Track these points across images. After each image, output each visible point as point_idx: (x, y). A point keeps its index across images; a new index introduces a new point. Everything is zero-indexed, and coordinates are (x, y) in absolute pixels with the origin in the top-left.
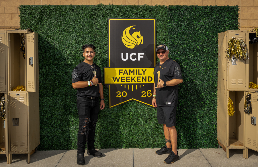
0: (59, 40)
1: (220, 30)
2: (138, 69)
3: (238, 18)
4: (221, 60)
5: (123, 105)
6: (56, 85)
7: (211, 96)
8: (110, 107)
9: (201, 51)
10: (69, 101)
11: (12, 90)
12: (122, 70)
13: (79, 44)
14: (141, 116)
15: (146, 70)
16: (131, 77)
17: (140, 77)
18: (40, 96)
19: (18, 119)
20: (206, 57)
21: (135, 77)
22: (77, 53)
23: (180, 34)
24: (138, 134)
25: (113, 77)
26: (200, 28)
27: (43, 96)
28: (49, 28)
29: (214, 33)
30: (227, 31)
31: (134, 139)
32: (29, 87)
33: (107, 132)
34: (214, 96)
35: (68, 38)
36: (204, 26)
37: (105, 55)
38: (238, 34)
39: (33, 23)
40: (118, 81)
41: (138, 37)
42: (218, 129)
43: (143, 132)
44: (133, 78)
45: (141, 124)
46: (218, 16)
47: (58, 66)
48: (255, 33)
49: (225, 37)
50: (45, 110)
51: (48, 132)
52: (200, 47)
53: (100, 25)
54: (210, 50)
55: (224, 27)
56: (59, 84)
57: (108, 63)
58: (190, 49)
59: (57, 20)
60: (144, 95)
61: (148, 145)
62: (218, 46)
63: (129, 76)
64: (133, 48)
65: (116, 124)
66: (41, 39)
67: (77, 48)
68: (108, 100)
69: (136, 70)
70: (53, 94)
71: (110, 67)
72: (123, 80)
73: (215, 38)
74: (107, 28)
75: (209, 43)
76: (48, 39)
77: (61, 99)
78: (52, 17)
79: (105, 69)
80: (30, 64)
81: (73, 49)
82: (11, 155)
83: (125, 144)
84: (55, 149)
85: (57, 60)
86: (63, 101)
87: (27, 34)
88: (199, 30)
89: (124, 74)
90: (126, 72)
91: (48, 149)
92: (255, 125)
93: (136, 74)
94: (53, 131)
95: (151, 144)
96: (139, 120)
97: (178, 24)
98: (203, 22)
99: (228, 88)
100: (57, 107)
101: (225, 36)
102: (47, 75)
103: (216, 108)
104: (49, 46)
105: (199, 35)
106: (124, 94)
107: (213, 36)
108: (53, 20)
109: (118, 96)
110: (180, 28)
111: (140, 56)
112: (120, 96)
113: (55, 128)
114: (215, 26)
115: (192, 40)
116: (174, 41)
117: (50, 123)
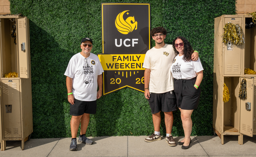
0: (51, 26)
1: (216, 15)
2: (132, 55)
3: (235, 2)
4: (217, 45)
5: (117, 93)
6: (48, 72)
7: (206, 83)
8: (104, 94)
9: (197, 36)
10: (62, 88)
11: (4, 77)
12: (116, 56)
13: (71, 30)
14: (136, 103)
15: (140, 56)
16: (125, 64)
17: (134, 63)
18: (32, 83)
19: (11, 105)
20: (202, 43)
21: (129, 64)
22: (70, 39)
23: (175, 19)
24: (133, 121)
25: (107, 64)
26: (196, 13)
27: (35, 84)
28: (41, 13)
29: (210, 18)
30: (223, 15)
31: (128, 126)
32: (21, 73)
33: (101, 120)
35: (60, 23)
36: (200, 10)
37: (98, 41)
38: (234, 19)
39: (23, 8)
40: (112, 68)
41: (132, 22)
42: (213, 116)
43: (138, 120)
45: (135, 111)
47: (51, 52)
48: (252, 18)
49: (221, 22)
50: (37, 98)
51: (41, 120)
52: (196, 32)
53: (93, 10)
54: (206, 36)
55: (221, 11)
56: (51, 71)
57: (102, 49)
58: (185, 35)
59: (48, 5)
60: (139, 82)
61: (143, 132)
62: (215, 31)
63: (123, 62)
64: (127, 33)
65: (110, 112)
66: (32, 24)
67: (69, 34)
69: (130, 56)
70: (46, 81)
71: (103, 53)
72: (117, 67)
73: (211, 23)
74: (100, 14)
75: (205, 28)
76: (39, 24)
77: (54, 86)
78: (43, 2)
80: (22, 50)
81: (65, 34)
82: (4, 142)
83: (119, 131)
84: (48, 137)
85: (50, 46)
86: (55, 88)
87: (18, 19)
88: (195, 15)
89: (117, 61)
90: (119, 58)
91: (41, 137)
92: (250, 110)
93: (131, 60)
94: (46, 118)
95: (145, 132)
96: (134, 108)
97: (173, 9)
98: (199, 7)
99: (223, 74)
100: (50, 94)
101: (221, 20)
102: (39, 62)
103: (212, 95)
104: (41, 31)
105: (195, 20)
106: (118, 81)
107: (209, 21)
108: (44, 5)
109: (112, 83)
110: (175, 13)
111: (135, 42)
112: (114, 82)
113: (48, 116)
114: (211, 10)
115: (187, 25)
116: (169, 26)
117: (43, 111)
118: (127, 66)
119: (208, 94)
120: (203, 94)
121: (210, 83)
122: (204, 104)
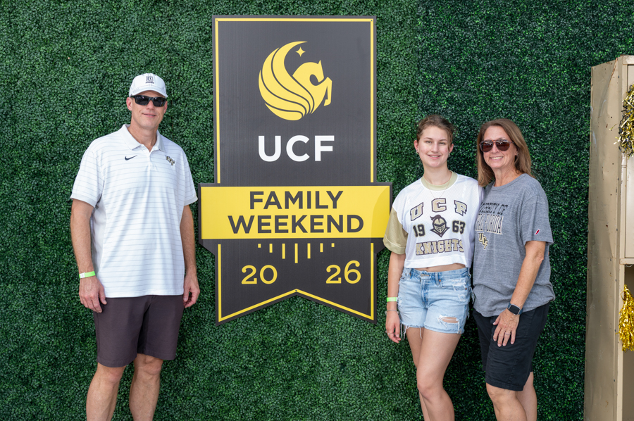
0: (46, 91)
1: (597, 55)
2: (313, 189)
4: (600, 158)
5: (264, 313)
6: (35, 245)
7: (563, 284)
8: (220, 319)
9: (532, 127)
12: (262, 193)
13: (112, 106)
14: (328, 348)
15: (340, 193)
16: (290, 218)
17: (322, 217)
20: (549, 150)
21: (304, 217)
23: (459, 68)
24: (315, 410)
25: (230, 218)
26: (531, 47)
28: (12, 49)
29: (576, 65)
30: (620, 58)
33: (208, 403)
34: (574, 283)
35: (76, 83)
36: (542, 40)
37: (202, 141)
40: (247, 230)
41: (314, 80)
42: (586, 394)
43: (332, 405)
44: (296, 221)
45: (325, 376)
46: (594, 8)
47: (43, 179)
49: (614, 80)
51: (13, 404)
52: (529, 114)
53: (184, 38)
54: (563, 125)
55: (613, 44)
56: (46, 242)
57: (214, 169)
59: (36, 23)
60: (336, 279)
62: (592, 110)
63: (283, 212)
64: (297, 117)
65: (240, 376)
68: (213, 295)
69: (309, 193)
70: (28, 274)
71: (219, 182)
72: (264, 228)
73: (580, 84)
75: (561, 100)
76: (8, 85)
77: (53, 291)
78: (19, 13)
79: (202, 188)
85: (40, 158)
86: (59, 299)
88: (525, 56)
89: (266, 207)
90: (273, 200)
93: (309, 207)
94: (28, 397)
96: (318, 363)
97: (452, 37)
98: (540, 29)
99: (622, 256)
100: (40, 317)
101: (616, 74)
102: (5, 212)
103: (581, 323)
104: (12, 110)
105: (525, 73)
106: (268, 274)
107: (572, 77)
108: (23, 22)
109: (248, 280)
110: (460, 49)
111: (322, 145)
112: (255, 279)
113: (35, 390)
114: (580, 40)
115: (499, 90)
116: (438, 94)
117: (20, 373)
118: (299, 224)
119: (570, 322)
120: (551, 321)
121: (576, 283)
122: (554, 353)
